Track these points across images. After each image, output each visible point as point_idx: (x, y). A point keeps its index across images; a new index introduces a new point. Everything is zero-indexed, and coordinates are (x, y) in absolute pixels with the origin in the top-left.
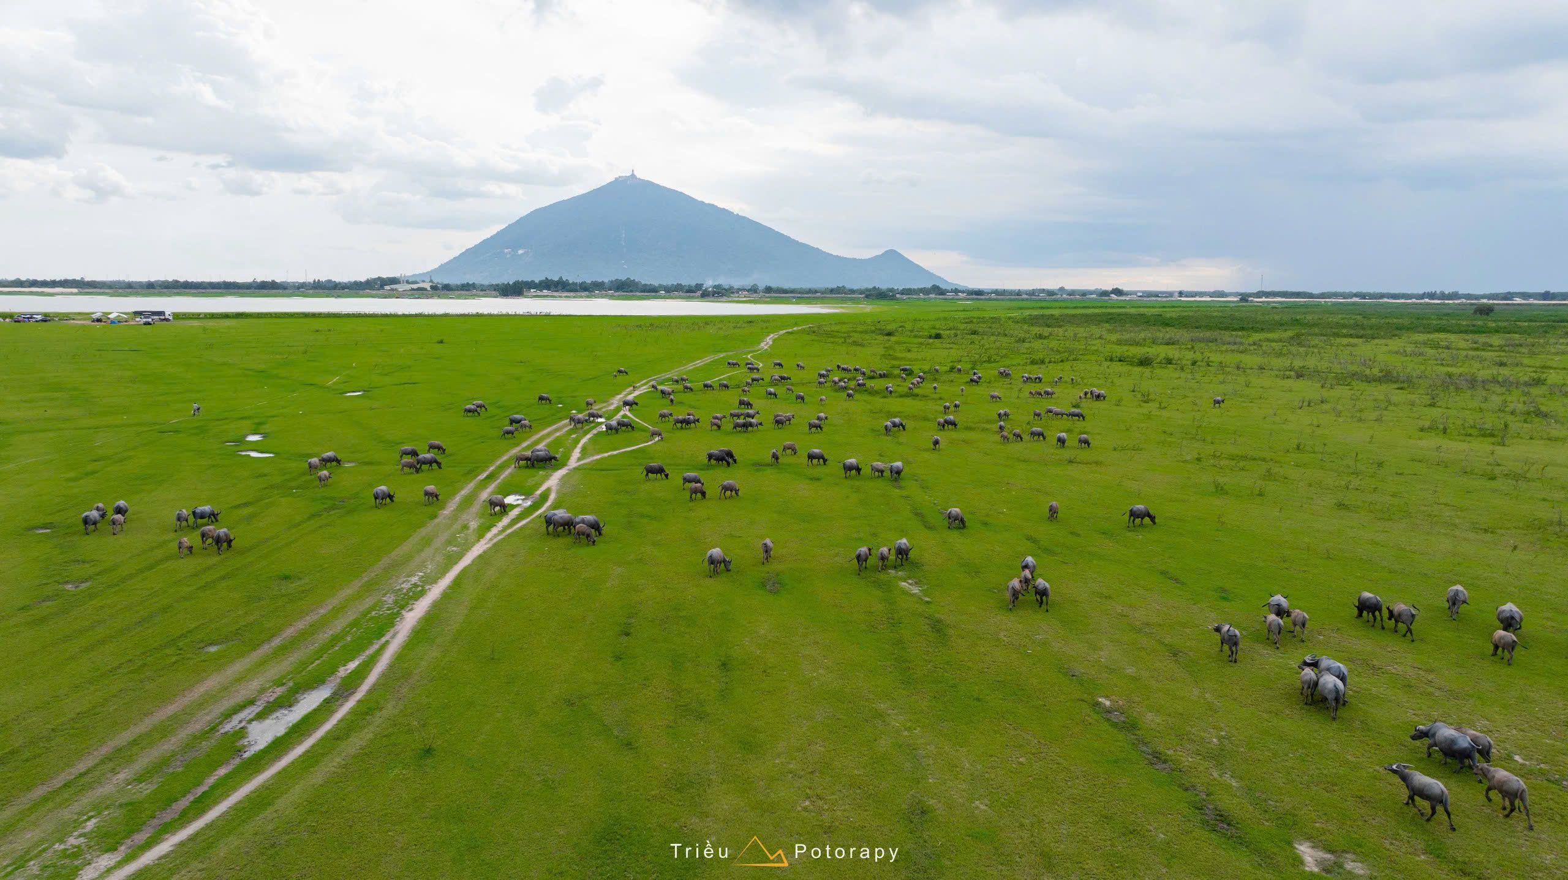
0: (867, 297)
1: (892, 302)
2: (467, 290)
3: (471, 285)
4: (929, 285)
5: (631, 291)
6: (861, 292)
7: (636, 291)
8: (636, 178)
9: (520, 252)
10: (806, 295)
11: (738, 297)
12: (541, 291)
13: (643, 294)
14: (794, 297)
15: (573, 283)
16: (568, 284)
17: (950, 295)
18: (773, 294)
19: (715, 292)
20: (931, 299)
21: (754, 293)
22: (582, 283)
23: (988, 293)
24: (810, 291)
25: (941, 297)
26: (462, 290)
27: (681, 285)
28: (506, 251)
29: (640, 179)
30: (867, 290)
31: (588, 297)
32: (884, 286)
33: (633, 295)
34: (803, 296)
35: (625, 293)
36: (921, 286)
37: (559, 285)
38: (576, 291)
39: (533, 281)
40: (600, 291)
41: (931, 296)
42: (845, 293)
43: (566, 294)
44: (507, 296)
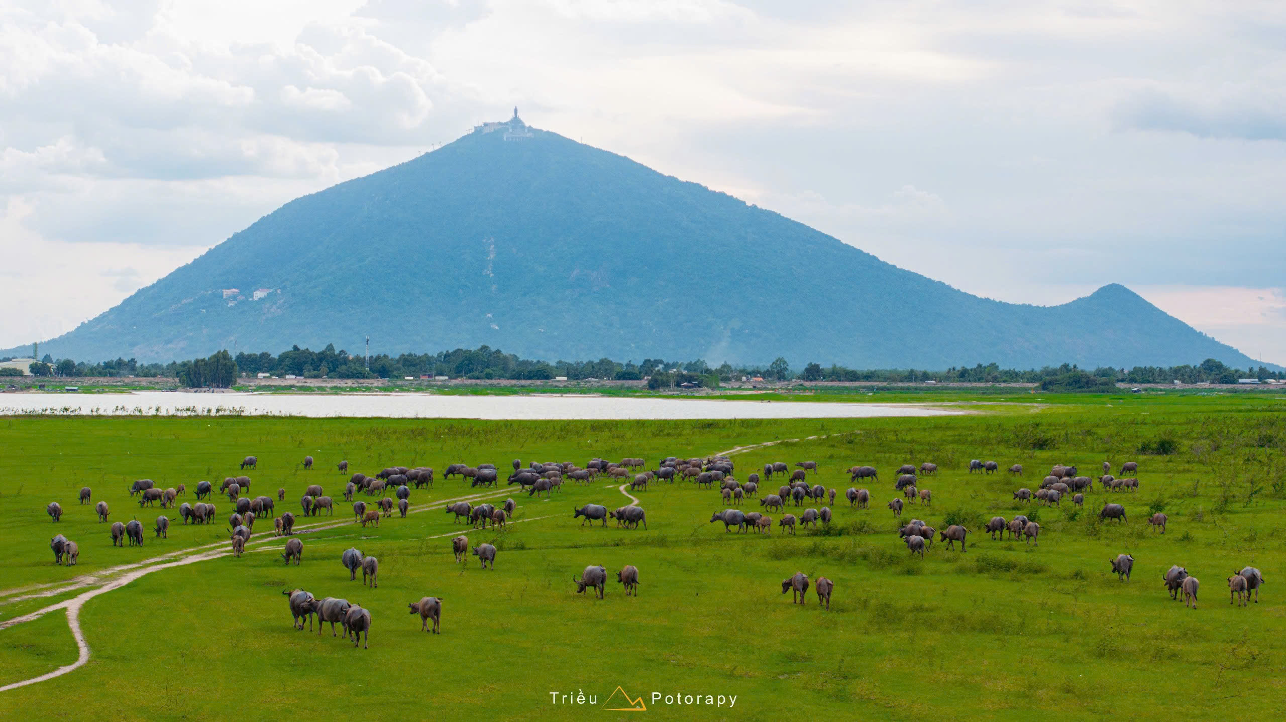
0: (1044, 387)
1: (1105, 398)
2: (111, 375)
3: (126, 365)
4: (1197, 362)
5: (489, 376)
6: (1033, 377)
7: (501, 377)
8: (523, 127)
9: (259, 295)
10: (900, 385)
11: (740, 388)
12: (281, 376)
13: (514, 382)
14: (871, 389)
15: (359, 360)
16: (346, 361)
18: (822, 381)
19: (683, 376)
20: (1198, 391)
22: (378, 357)
24: (911, 376)
26: (101, 374)
27: (609, 363)
28: (227, 292)
29: (530, 129)
30: (1047, 372)
31: (386, 389)
32: (1087, 365)
34: (894, 385)
35: (473, 381)
36: (1176, 363)
37: (324, 363)
38: (361, 376)
39: (265, 356)
40: (416, 376)
41: (1200, 385)
42: (995, 380)
43: (337, 383)
44: (199, 386)
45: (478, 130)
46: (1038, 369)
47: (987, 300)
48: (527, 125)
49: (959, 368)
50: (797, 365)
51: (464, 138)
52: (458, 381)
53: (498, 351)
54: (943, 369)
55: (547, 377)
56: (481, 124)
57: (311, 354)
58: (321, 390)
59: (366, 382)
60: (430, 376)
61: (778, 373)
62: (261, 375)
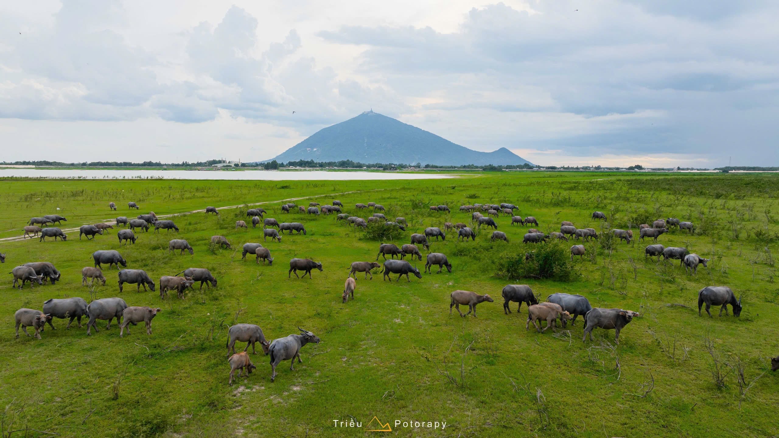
0: (484, 170)
1: (500, 173)
4: (523, 164)
6: (481, 167)
8: (373, 112)
9: (315, 149)
11: (407, 170)
15: (316, 163)
16: (313, 163)
17: (535, 169)
18: (429, 168)
19: (391, 167)
20: (523, 171)
21: (418, 168)
23: (559, 168)
24: (452, 167)
25: (530, 170)
28: (308, 149)
29: (375, 113)
30: (485, 166)
31: (321, 170)
32: (495, 164)
35: (343, 168)
36: (517, 164)
37: (308, 163)
38: (316, 166)
39: (296, 162)
41: (524, 170)
42: (472, 168)
46: (483, 165)
47: (475, 151)
49: (463, 165)
50: (423, 164)
52: (339, 168)
53: (351, 161)
54: (459, 166)
55: (361, 167)
56: (364, 112)
61: (418, 166)
62: (290, 167)
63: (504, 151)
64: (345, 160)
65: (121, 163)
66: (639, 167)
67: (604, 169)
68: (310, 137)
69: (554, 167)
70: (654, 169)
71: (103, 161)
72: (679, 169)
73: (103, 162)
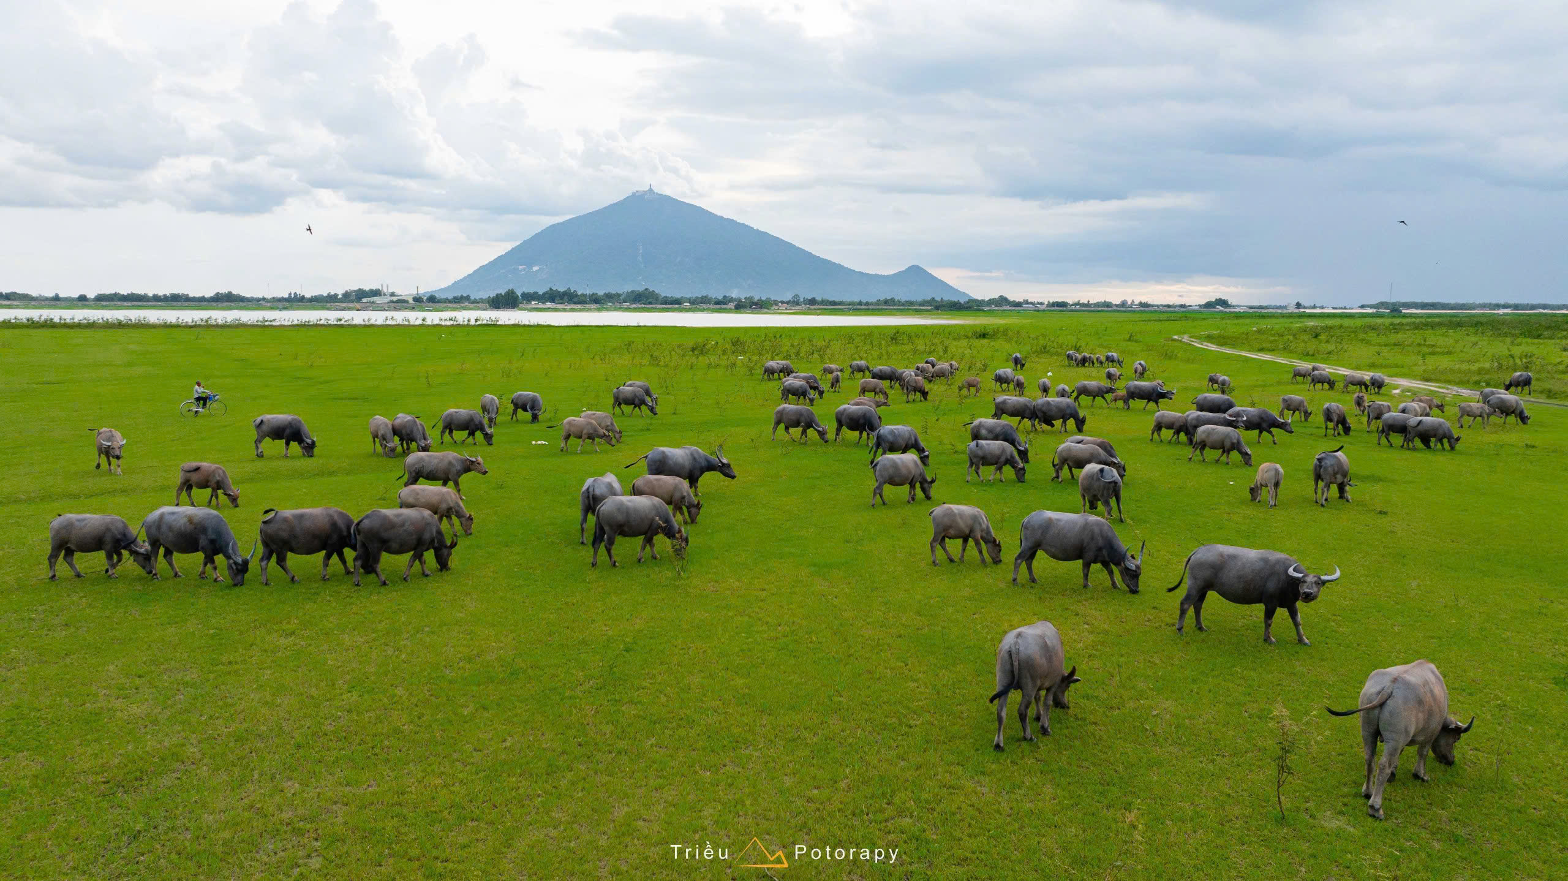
5: (650, 303)
7: (656, 303)
9: (535, 268)
11: (777, 309)
12: (544, 303)
13: (664, 306)
15: (583, 295)
16: (577, 296)
18: (819, 305)
20: (1008, 311)
21: (794, 305)
22: (593, 294)
24: (862, 303)
28: (521, 267)
29: (658, 194)
31: (599, 310)
33: (653, 308)
35: (643, 305)
37: (566, 297)
38: (584, 303)
39: (536, 293)
40: (614, 304)
43: (573, 306)
44: (499, 308)
45: (634, 194)
48: (656, 191)
50: (804, 297)
51: (628, 197)
52: (634, 306)
53: (653, 291)
56: (634, 191)
57: (559, 292)
58: (565, 310)
59: (587, 306)
60: (620, 303)
61: (796, 302)
62: (533, 302)
63: (916, 272)
64: (641, 289)
65: (165, 295)
66: (1223, 303)
67: (1158, 306)
68: (525, 242)
69: (1063, 302)
70: (1251, 308)
71: (124, 292)
72: (1298, 305)
73: (126, 294)
